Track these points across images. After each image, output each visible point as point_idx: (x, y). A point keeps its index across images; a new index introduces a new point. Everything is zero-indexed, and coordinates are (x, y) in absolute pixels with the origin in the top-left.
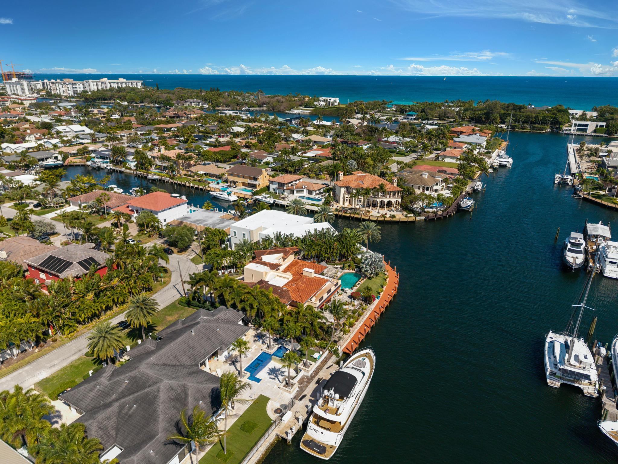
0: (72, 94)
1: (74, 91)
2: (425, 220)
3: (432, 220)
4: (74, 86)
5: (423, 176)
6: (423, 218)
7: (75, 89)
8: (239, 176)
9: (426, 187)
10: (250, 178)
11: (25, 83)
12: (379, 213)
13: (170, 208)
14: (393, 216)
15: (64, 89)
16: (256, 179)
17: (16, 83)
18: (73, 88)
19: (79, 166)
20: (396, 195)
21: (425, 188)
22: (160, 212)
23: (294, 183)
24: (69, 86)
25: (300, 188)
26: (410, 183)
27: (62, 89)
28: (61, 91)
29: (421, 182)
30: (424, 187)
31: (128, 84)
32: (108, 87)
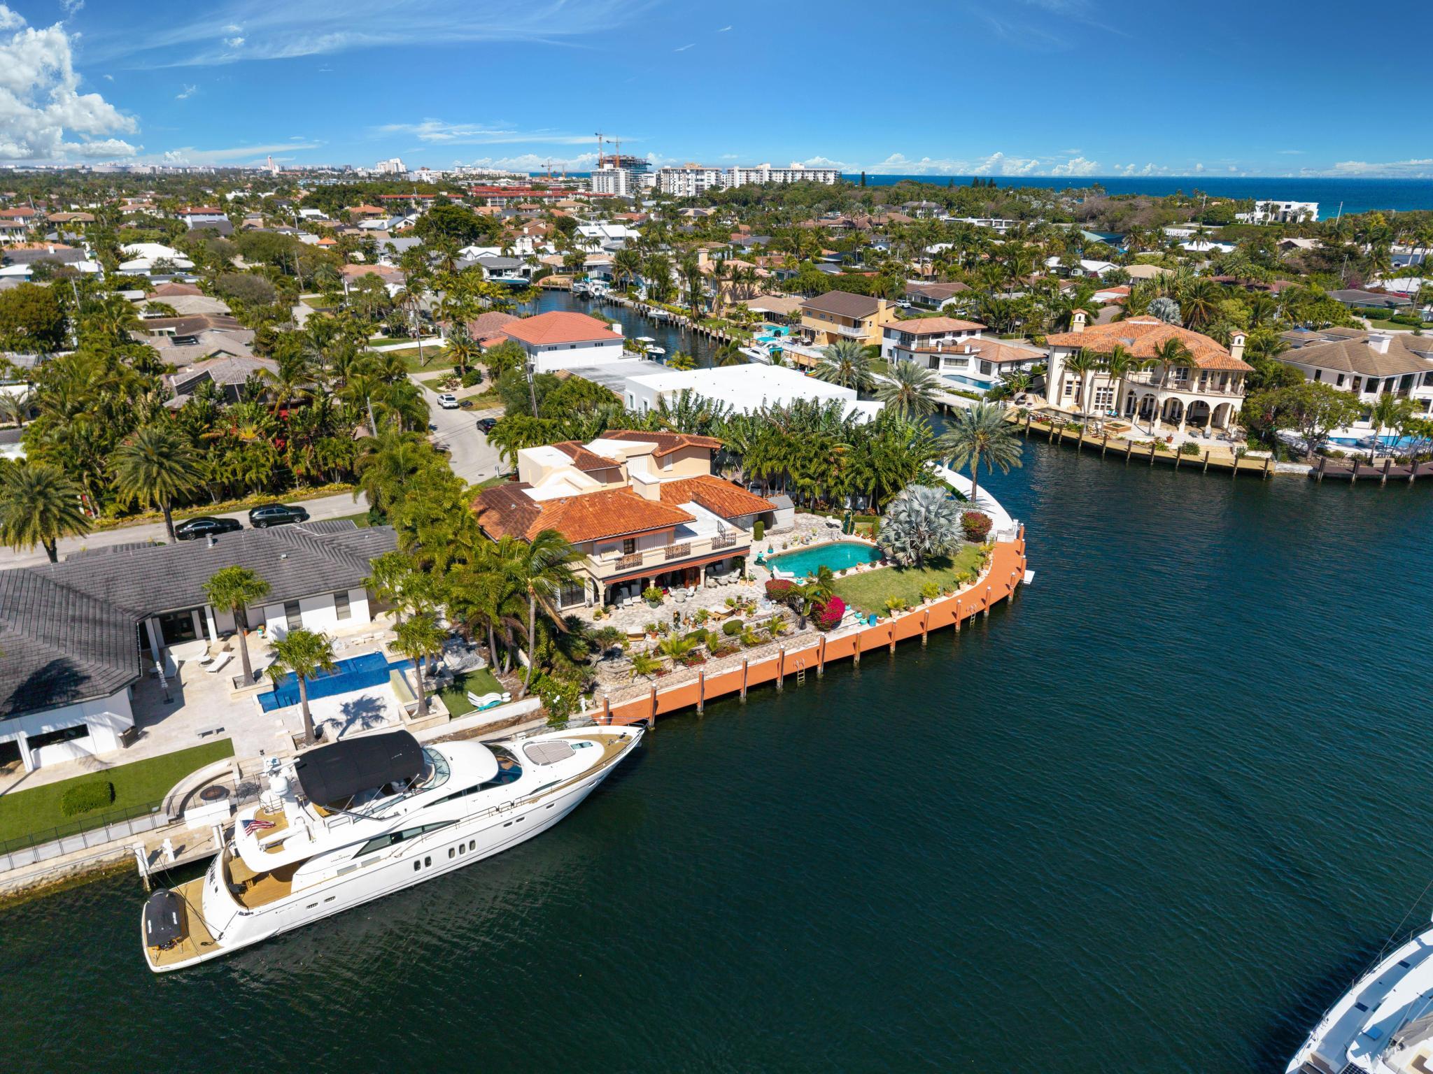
0: (692, 193)
1: (697, 186)
2: (1311, 476)
3: (1338, 481)
4: (699, 177)
5: (1372, 345)
6: (1304, 469)
7: (700, 183)
8: (822, 317)
9: (1365, 378)
10: (846, 322)
11: (622, 173)
12: (1149, 434)
13: (573, 347)
14: (1192, 449)
15: (681, 182)
16: (857, 324)
17: (608, 174)
18: (697, 180)
19: (557, 289)
20: (1228, 387)
21: (1364, 384)
22: (543, 349)
23: (949, 338)
24: (690, 177)
25: (956, 353)
26: (1310, 362)
27: (678, 183)
28: (676, 188)
29: (1353, 362)
30: (1358, 379)
31: (806, 175)
32: (766, 179)
